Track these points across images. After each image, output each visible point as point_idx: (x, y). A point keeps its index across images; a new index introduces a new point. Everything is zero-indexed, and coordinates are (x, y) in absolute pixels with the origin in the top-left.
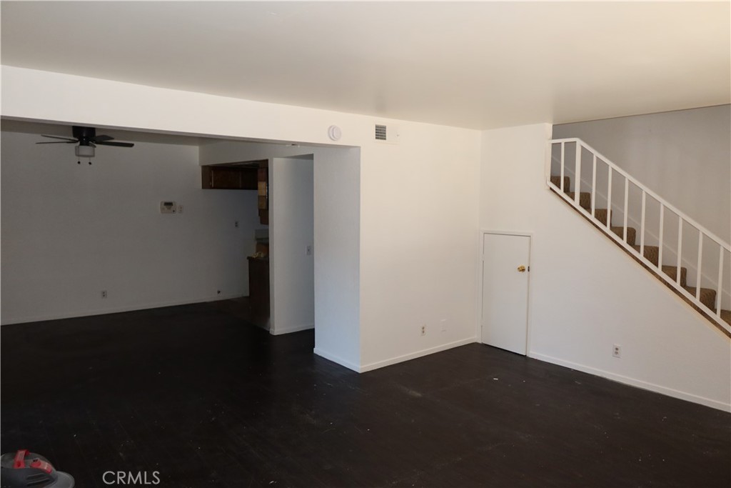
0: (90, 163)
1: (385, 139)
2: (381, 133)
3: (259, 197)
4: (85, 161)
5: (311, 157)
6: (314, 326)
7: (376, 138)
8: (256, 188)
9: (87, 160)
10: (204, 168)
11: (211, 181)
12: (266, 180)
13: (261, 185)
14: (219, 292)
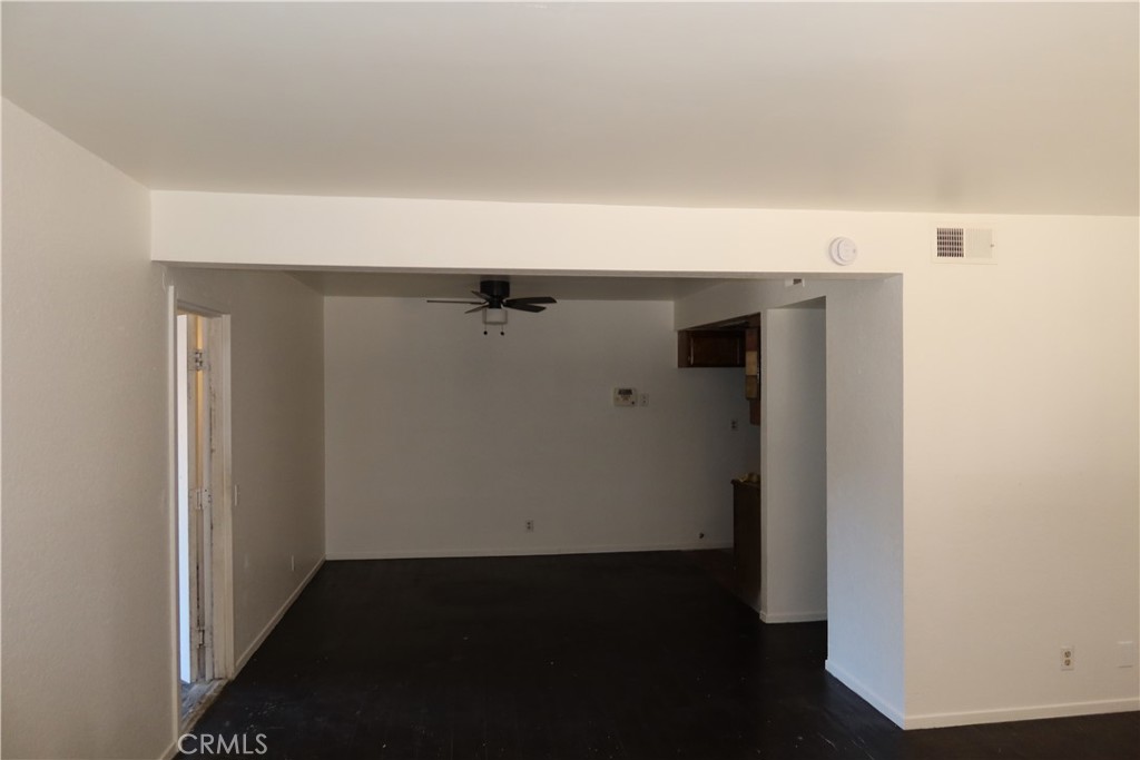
0: (502, 334)
1: (961, 255)
2: (950, 244)
3: (747, 377)
4: (494, 331)
5: (820, 303)
6: (826, 615)
7: (940, 255)
8: (743, 364)
9: (499, 329)
10: (680, 332)
11: (690, 355)
12: (758, 347)
13: (751, 357)
14: (702, 536)
